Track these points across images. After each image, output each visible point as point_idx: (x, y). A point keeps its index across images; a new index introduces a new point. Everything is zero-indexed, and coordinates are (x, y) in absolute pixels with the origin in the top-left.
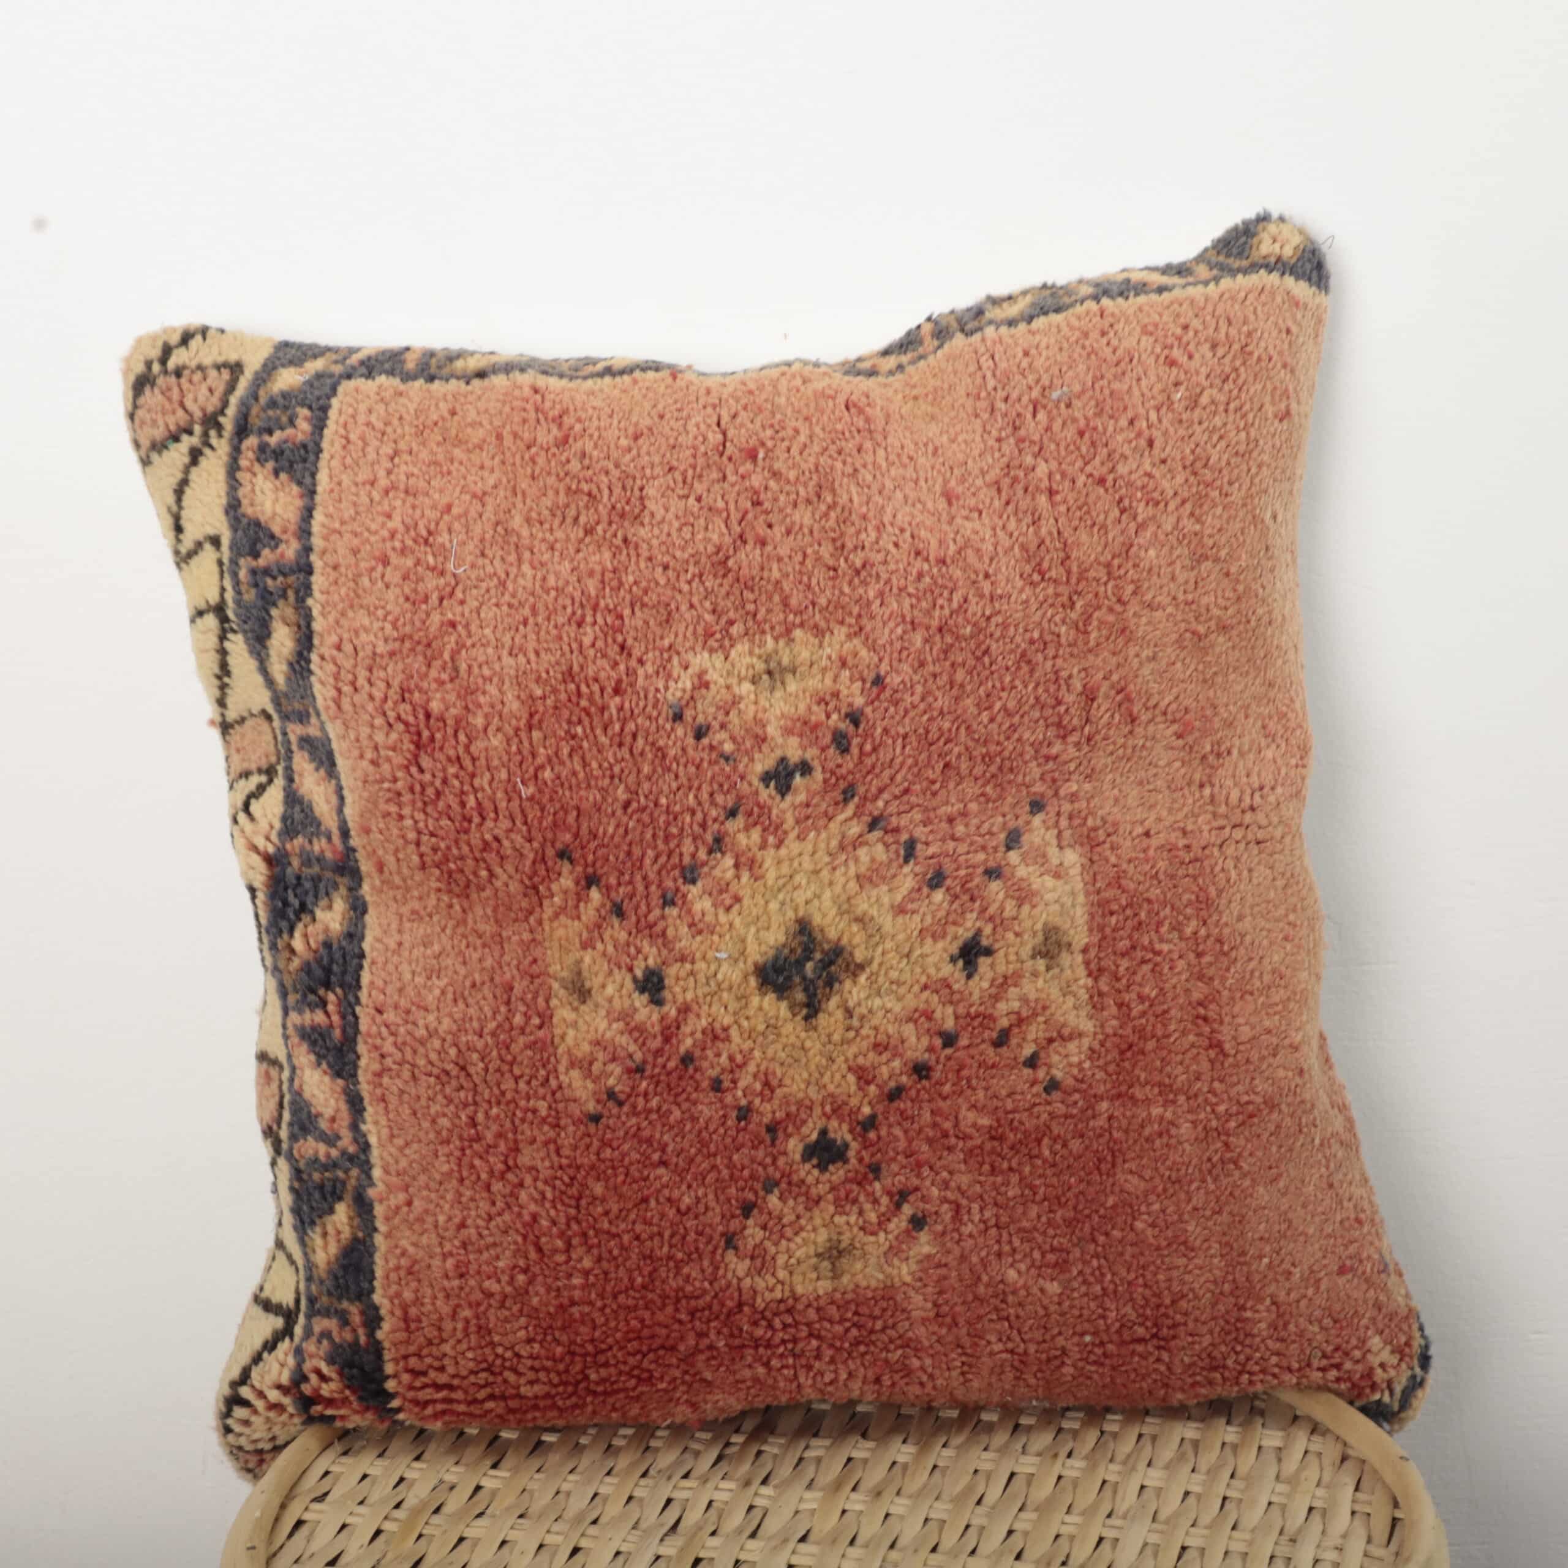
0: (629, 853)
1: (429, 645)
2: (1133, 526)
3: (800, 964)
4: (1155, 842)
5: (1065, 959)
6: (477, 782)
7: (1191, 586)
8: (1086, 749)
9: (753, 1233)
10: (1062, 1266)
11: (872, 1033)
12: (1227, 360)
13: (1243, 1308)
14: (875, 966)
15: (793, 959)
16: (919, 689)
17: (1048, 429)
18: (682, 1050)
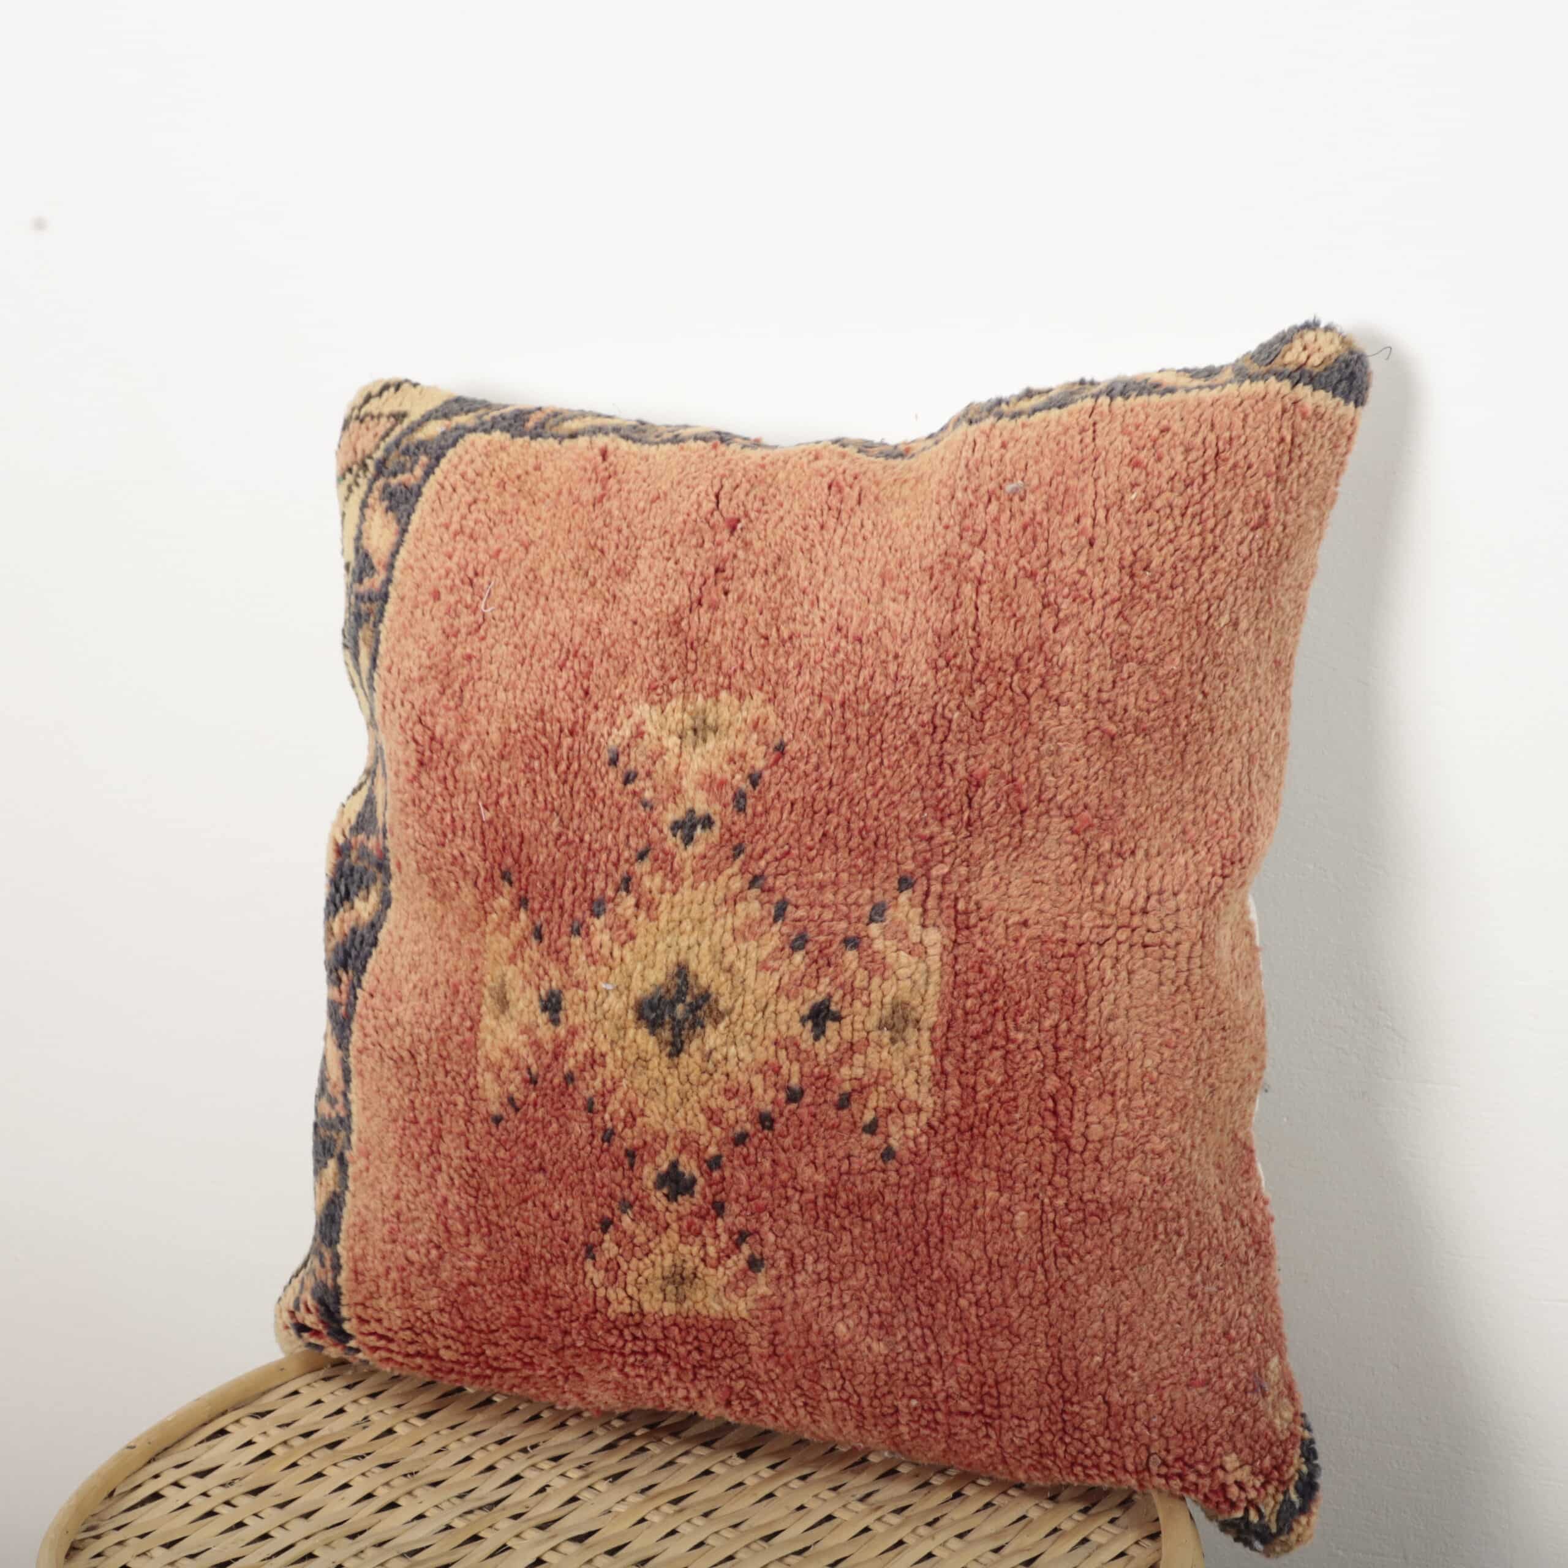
0: (554, 882)
1: (448, 674)
2: (1052, 622)
3: (673, 1004)
4: (1028, 933)
5: (911, 1033)
6: (454, 800)
7: (1107, 686)
8: (964, 833)
9: (609, 1248)
10: (886, 1328)
11: (724, 1078)
12: (1197, 466)
13: (1068, 1401)
14: (734, 1017)
15: (668, 998)
16: (814, 759)
17: (996, 520)
18: (566, 1069)
